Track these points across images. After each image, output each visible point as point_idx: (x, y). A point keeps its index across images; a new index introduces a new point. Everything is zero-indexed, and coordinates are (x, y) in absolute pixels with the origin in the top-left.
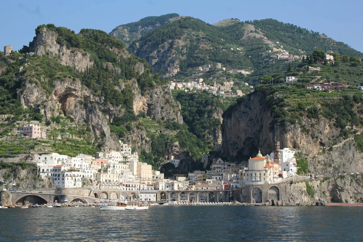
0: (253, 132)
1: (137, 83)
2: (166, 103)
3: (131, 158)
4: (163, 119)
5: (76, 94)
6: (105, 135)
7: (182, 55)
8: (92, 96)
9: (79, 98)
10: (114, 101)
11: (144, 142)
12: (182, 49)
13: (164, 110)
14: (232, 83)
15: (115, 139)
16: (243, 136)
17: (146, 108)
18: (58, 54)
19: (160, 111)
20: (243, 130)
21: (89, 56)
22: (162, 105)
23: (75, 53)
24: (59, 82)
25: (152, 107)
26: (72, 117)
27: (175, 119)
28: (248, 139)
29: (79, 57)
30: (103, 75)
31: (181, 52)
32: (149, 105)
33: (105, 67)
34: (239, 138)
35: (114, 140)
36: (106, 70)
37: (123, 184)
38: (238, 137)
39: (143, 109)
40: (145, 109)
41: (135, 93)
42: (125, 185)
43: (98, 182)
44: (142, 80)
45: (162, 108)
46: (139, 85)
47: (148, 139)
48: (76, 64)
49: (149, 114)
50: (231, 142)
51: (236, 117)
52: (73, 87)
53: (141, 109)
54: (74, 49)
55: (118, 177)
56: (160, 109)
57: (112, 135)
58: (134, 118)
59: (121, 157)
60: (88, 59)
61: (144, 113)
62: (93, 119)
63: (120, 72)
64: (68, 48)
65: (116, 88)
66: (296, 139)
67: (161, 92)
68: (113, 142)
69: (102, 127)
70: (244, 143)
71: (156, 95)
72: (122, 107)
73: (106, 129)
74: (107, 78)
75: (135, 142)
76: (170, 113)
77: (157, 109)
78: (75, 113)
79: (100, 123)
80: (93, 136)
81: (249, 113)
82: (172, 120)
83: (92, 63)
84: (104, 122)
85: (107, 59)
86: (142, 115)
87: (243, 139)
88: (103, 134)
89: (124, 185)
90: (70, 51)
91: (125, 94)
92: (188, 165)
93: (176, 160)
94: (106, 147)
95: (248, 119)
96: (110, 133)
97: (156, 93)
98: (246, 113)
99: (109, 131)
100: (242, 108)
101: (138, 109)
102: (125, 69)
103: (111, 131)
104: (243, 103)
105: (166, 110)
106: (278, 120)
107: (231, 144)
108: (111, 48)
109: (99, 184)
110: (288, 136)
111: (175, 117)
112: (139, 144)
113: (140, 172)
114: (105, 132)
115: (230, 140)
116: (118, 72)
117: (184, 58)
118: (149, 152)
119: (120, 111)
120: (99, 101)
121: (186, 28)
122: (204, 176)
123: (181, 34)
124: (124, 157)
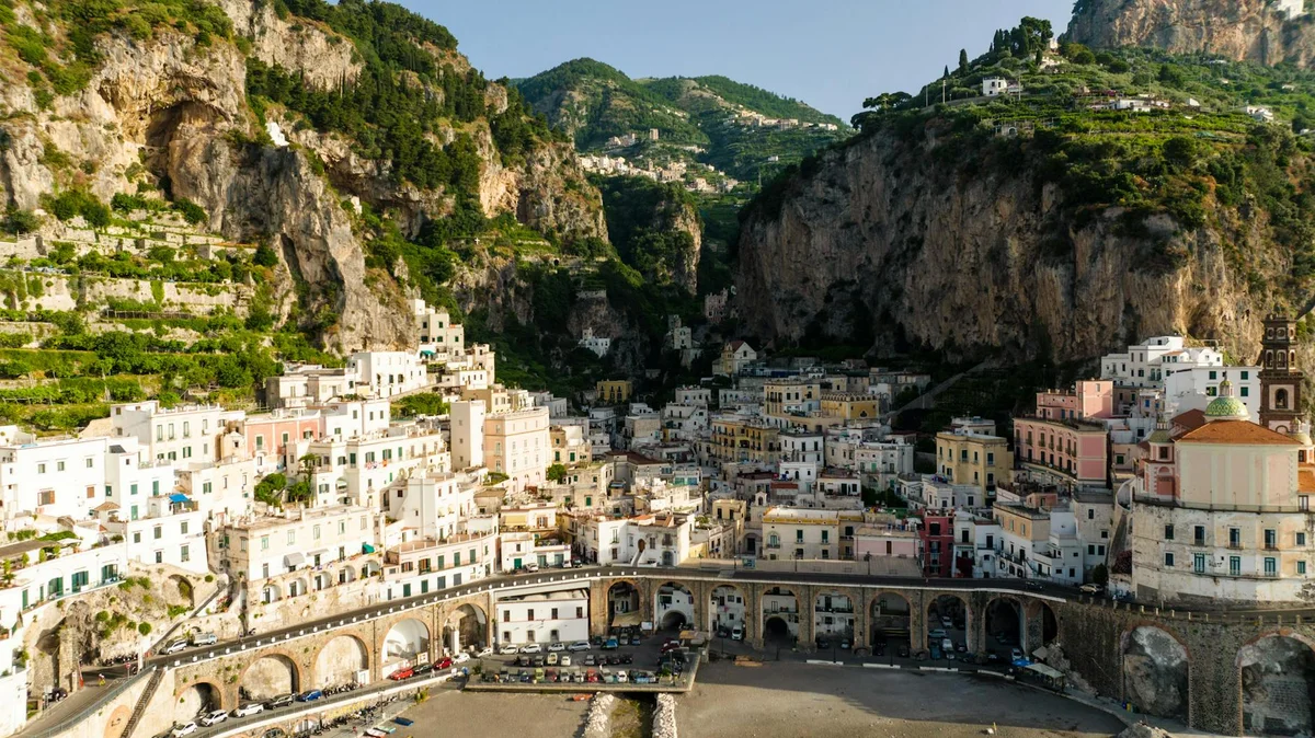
0: (856, 263)
1: (489, 131)
2: (566, 189)
3: (462, 374)
4: (560, 228)
5: (215, 104)
6: (340, 281)
7: (580, 120)
8: (353, 159)
9: (227, 120)
10: (420, 172)
11: (512, 292)
12: (579, 108)
13: (563, 205)
14: (684, 165)
15: (389, 295)
16: (822, 277)
17: (514, 200)
18: (247, 29)
19: (551, 209)
20: (822, 257)
21: (349, 46)
22: (558, 194)
23: (304, 32)
24: (122, 43)
25: (532, 197)
26: (198, 202)
27: (591, 229)
28: (840, 284)
29: (318, 45)
30: (388, 101)
31: (577, 114)
32: (524, 193)
33: (397, 84)
34: (810, 283)
35: (382, 302)
36: (402, 89)
37: (403, 558)
38: (806, 280)
39: (509, 203)
40: (513, 205)
41: (486, 158)
42: (416, 565)
43: (233, 586)
44: (501, 126)
45: (557, 201)
46: (495, 137)
47: (523, 284)
48: (307, 65)
49: (524, 214)
50: (781, 294)
51: (799, 217)
52: (198, 73)
53: (503, 205)
54: (301, 20)
55: (371, 524)
56: (551, 204)
57: (374, 280)
58: (480, 225)
59: (416, 370)
60: (348, 57)
61: (510, 215)
62: (288, 212)
63: (441, 97)
64: (280, 15)
65: (431, 138)
66: (1208, 298)
67: (552, 160)
68: (380, 308)
69: (325, 243)
70: (828, 299)
71: (539, 167)
72: (445, 193)
73: (348, 254)
74: (399, 109)
75: (488, 292)
76: (577, 213)
77: (544, 202)
78: (205, 185)
79: (318, 227)
80: (288, 283)
81: (843, 202)
82: (584, 232)
83: (358, 69)
84: (334, 221)
85: (403, 61)
86: (504, 218)
87: (823, 285)
88: (332, 280)
89: (408, 567)
90: (290, 25)
91: (454, 156)
92: (633, 352)
93: (600, 341)
94: (347, 335)
95: (838, 224)
96: (363, 273)
97: (541, 161)
98: (833, 203)
99: (362, 263)
100: (819, 188)
101: (495, 203)
102: (457, 94)
103: (369, 263)
104: (820, 175)
105: (569, 207)
106: (1101, 211)
107: (782, 301)
108: (421, 44)
109: (237, 603)
110: (1180, 285)
111: (592, 225)
112: (499, 300)
113: (501, 446)
114: (341, 267)
115: (777, 289)
116: (435, 98)
117: (584, 124)
118: (528, 322)
119: (440, 203)
120: (376, 173)
121: (583, 73)
122: (743, 431)
123: (576, 82)
124: (431, 370)
